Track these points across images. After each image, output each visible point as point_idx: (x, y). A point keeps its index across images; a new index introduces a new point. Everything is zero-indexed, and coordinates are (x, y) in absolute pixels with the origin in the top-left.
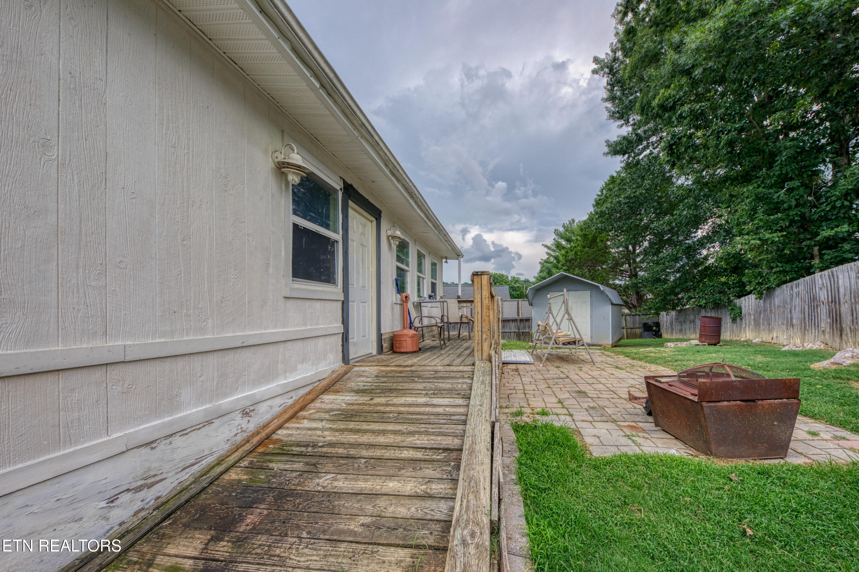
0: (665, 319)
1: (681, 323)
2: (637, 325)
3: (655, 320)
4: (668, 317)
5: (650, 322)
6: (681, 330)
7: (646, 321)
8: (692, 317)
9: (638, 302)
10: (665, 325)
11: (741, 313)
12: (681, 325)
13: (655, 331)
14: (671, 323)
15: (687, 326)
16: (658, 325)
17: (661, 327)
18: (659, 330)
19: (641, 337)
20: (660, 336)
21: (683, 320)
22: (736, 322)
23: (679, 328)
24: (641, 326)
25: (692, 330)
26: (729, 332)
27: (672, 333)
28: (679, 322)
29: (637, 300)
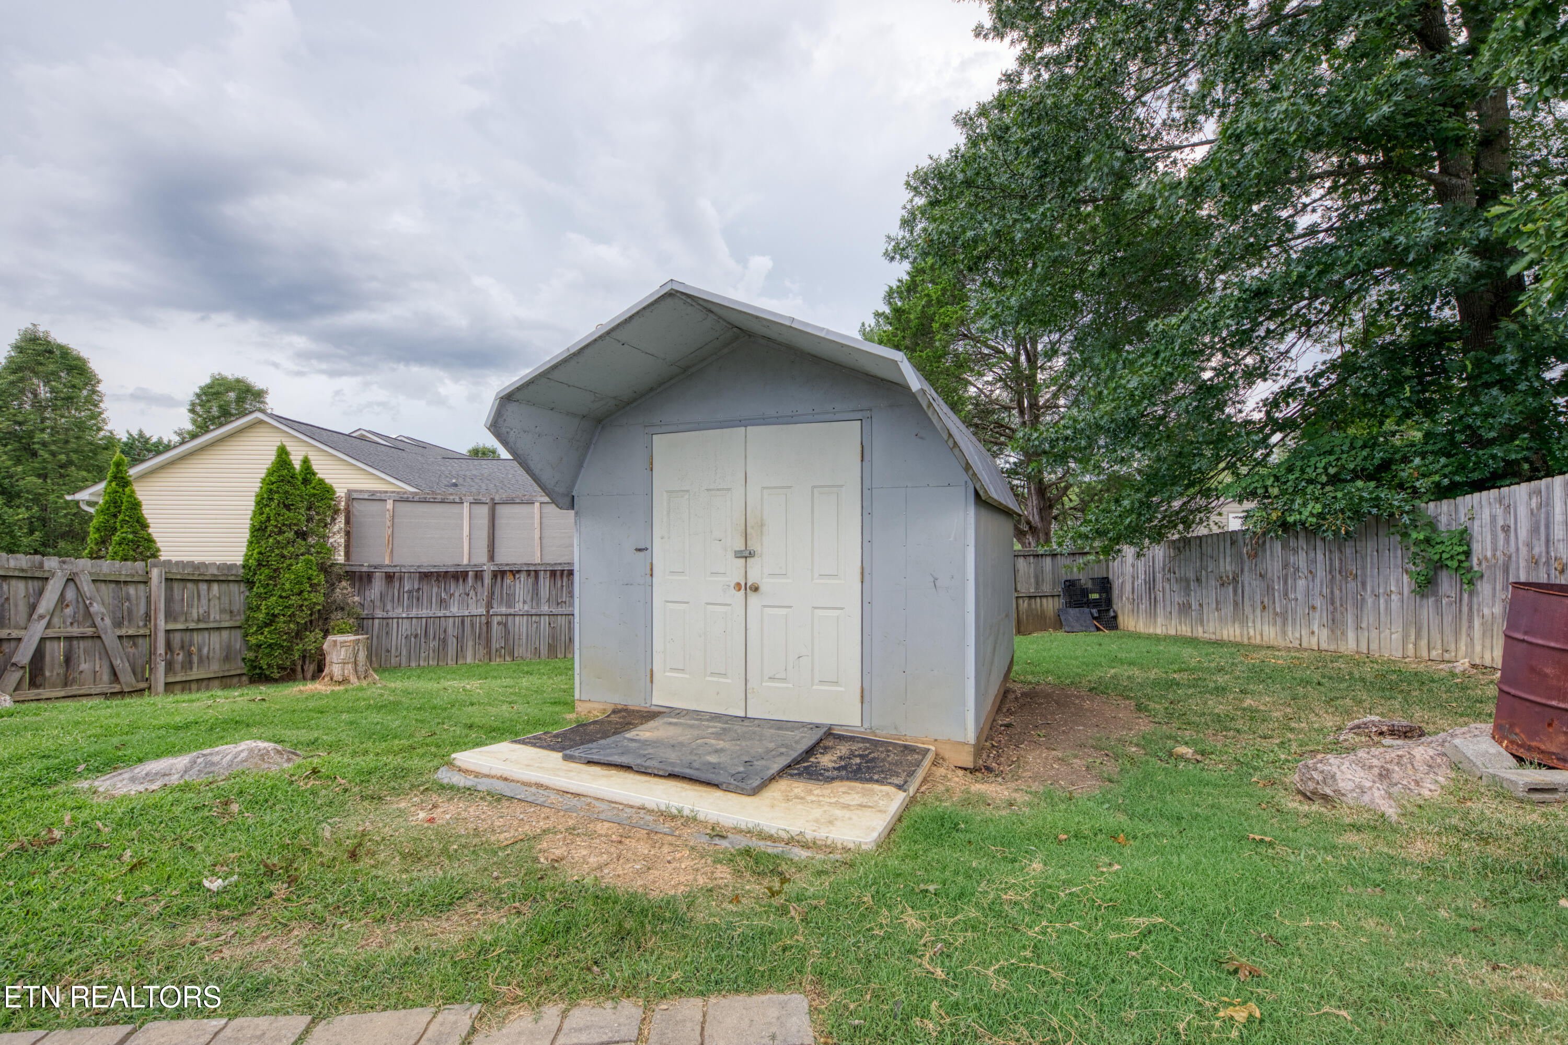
0: (1129, 569)
1: (1185, 584)
2: (1047, 588)
3: (1099, 573)
4: (1141, 564)
5: (1083, 578)
6: (1185, 609)
7: (1075, 574)
8: (1227, 566)
9: (1042, 518)
10: (1128, 587)
11: (1468, 554)
12: (1187, 590)
13: (1096, 603)
14: (1151, 584)
15: (1209, 594)
16: (1105, 585)
17: (1116, 592)
18: (1109, 602)
19: (1058, 623)
20: (1112, 623)
21: (1191, 575)
22: (1435, 593)
23: (1177, 599)
24: (1059, 589)
25: (1228, 609)
26: (1397, 627)
27: (1152, 614)
28: (1179, 580)
29: (1041, 511)
